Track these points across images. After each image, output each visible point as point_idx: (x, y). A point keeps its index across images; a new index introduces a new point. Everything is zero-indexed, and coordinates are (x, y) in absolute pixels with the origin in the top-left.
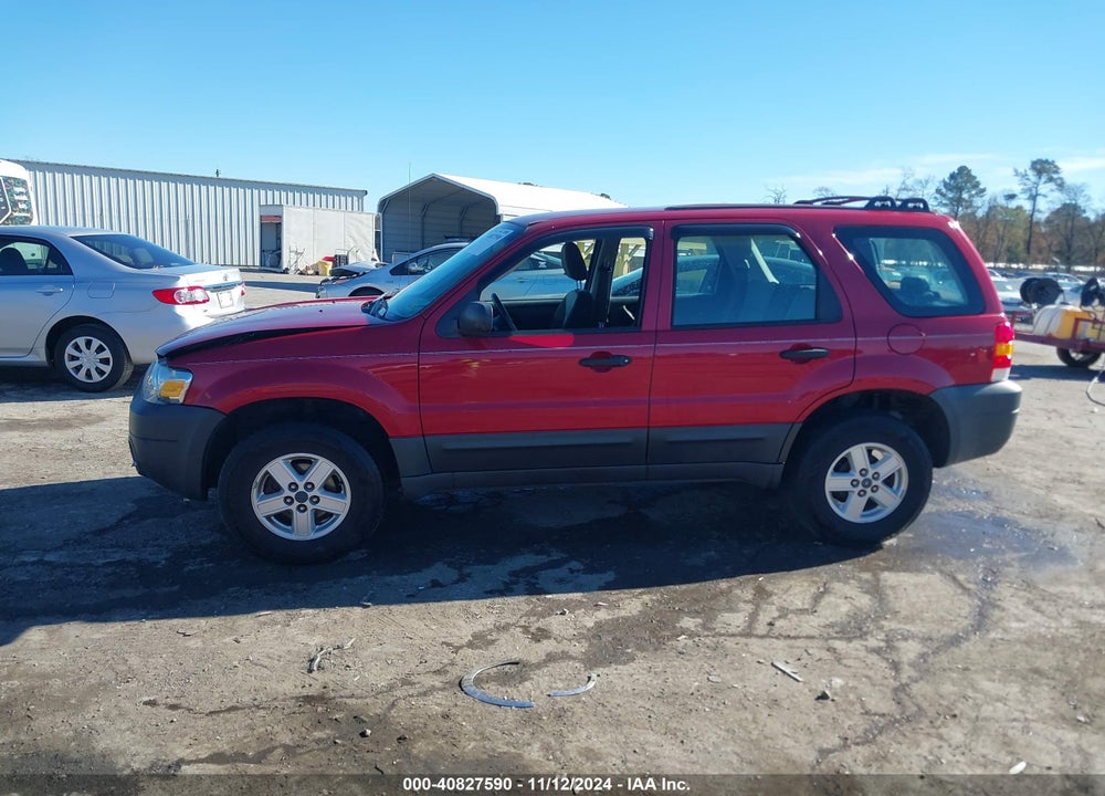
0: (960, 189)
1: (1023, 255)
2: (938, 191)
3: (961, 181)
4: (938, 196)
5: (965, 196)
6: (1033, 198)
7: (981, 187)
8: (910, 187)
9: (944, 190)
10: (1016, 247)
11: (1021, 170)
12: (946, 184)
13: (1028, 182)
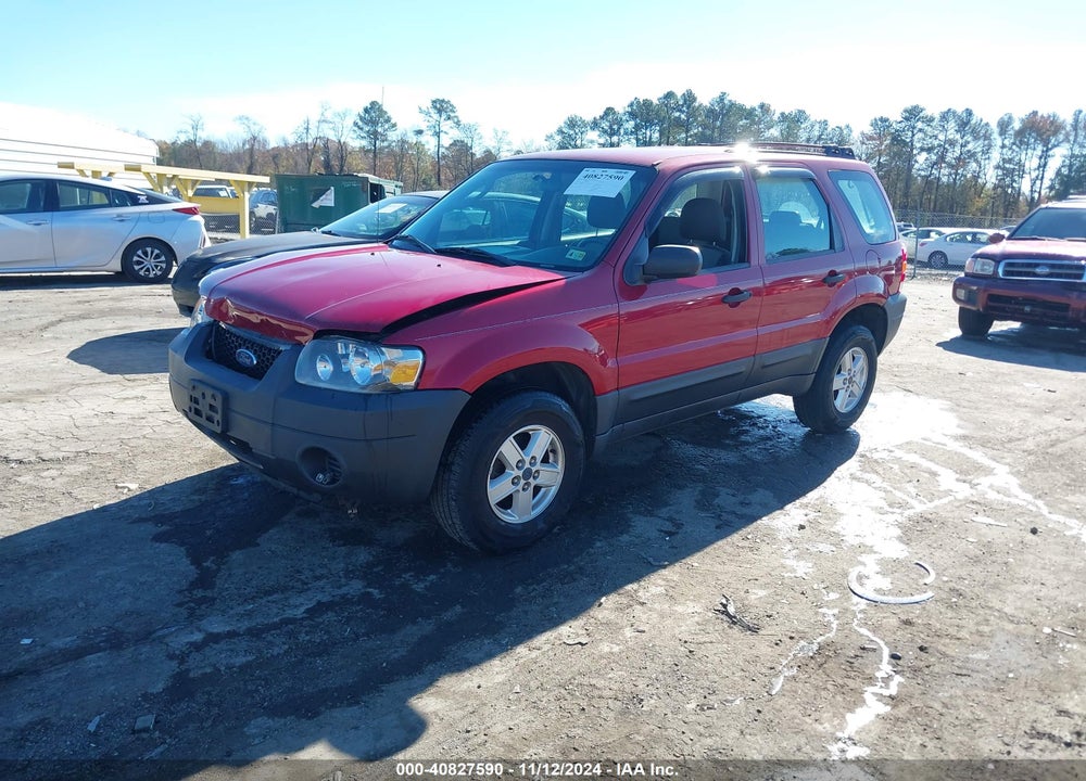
0: (374, 123)
1: (436, 186)
2: (356, 124)
3: (373, 116)
4: (356, 129)
5: (379, 130)
6: (438, 134)
7: (393, 121)
8: (329, 119)
9: (360, 123)
10: (430, 179)
11: (424, 108)
12: (361, 118)
13: (431, 119)
